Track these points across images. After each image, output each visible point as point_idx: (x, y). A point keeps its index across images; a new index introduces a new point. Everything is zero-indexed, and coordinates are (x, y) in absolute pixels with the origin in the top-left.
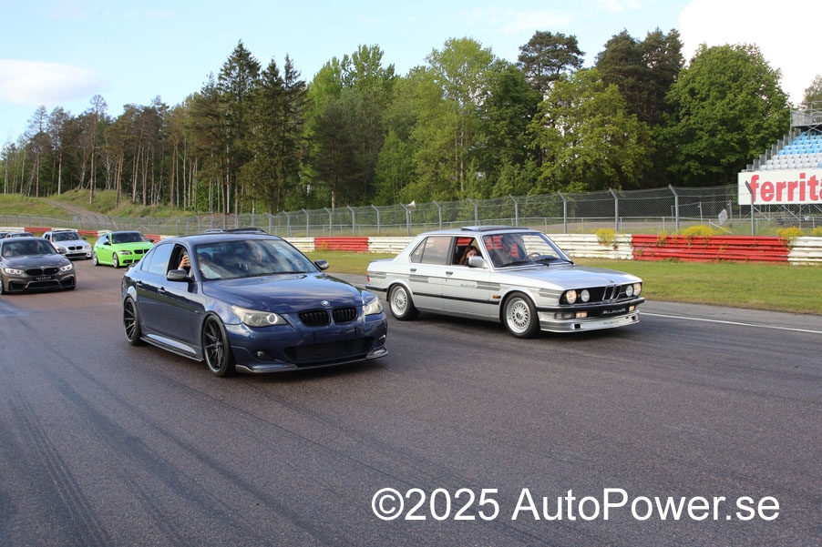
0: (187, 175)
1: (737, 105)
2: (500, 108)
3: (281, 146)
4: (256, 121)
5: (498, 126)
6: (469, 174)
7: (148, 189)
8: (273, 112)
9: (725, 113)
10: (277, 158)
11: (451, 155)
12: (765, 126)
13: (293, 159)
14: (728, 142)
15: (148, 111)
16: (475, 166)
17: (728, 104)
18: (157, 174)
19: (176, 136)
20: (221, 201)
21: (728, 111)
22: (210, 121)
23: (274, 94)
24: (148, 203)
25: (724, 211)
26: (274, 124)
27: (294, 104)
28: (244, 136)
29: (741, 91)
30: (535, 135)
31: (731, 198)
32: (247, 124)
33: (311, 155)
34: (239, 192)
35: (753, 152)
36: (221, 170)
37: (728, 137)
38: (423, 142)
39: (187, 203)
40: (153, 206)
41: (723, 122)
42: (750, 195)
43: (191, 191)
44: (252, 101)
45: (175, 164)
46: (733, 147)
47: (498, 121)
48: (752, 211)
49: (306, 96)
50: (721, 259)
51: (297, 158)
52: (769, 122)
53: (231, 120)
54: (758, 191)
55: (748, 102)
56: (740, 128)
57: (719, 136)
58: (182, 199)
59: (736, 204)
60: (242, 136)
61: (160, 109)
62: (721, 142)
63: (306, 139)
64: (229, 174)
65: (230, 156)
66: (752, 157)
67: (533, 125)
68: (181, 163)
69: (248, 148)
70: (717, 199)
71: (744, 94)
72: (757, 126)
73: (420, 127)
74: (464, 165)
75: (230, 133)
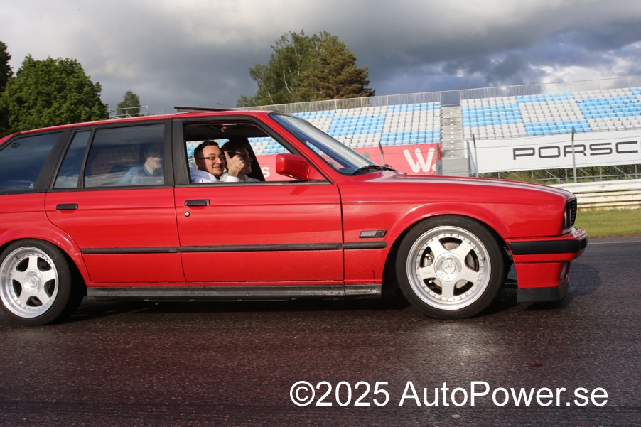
1: (62, 113)
17: (54, 112)
21: (54, 119)
29: (65, 102)
55: (72, 111)
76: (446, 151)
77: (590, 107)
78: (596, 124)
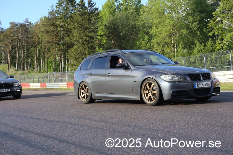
0: (42, 56)
2: (194, 16)
3: (88, 40)
4: (75, 28)
5: (193, 25)
6: (179, 50)
7: (23, 63)
8: (83, 23)
10: (86, 45)
11: (170, 41)
13: (94, 46)
15: (22, 26)
16: (182, 45)
18: (28, 57)
19: (37, 37)
20: (59, 68)
22: (53, 28)
23: (83, 14)
24: (24, 70)
26: (84, 29)
27: (93, 19)
28: (70, 35)
30: (212, 29)
32: (70, 29)
33: (102, 44)
34: (68, 62)
36: (59, 52)
38: (156, 35)
39: (43, 70)
40: (26, 71)
43: (45, 64)
44: (73, 18)
45: (37, 51)
47: (193, 23)
49: (99, 15)
51: (95, 45)
53: (63, 28)
58: (40, 68)
60: (68, 35)
61: (28, 25)
63: (100, 36)
64: (63, 53)
65: (63, 45)
67: (211, 24)
68: (39, 51)
69: (72, 41)
73: (154, 28)
74: (177, 45)
75: (63, 35)
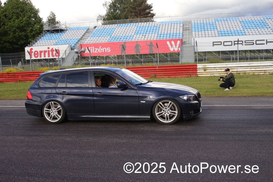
1: (23, 22)
9: (19, 25)
12: (34, 30)
14: (21, 36)
17: (20, 21)
21: (20, 24)
25: (20, 62)
29: (25, 17)
31: (23, 57)
35: (30, 40)
37: (21, 34)
41: (18, 28)
42: (29, 56)
46: (22, 37)
48: (30, 62)
50: (20, 81)
52: (36, 28)
54: (33, 54)
55: (27, 21)
56: (25, 31)
57: (17, 33)
59: (25, 59)
62: (18, 36)
66: (30, 41)
70: (18, 57)
71: (26, 17)
72: (31, 30)
76: (185, 42)
77: (245, 24)
78: (248, 31)
